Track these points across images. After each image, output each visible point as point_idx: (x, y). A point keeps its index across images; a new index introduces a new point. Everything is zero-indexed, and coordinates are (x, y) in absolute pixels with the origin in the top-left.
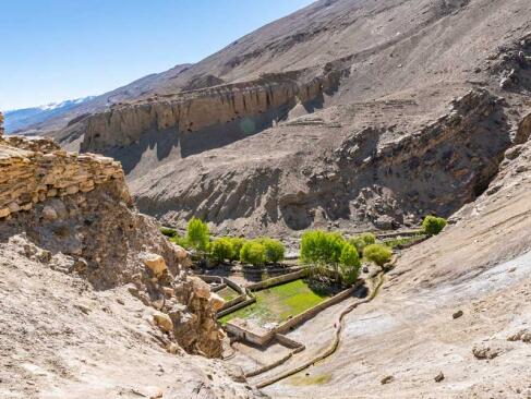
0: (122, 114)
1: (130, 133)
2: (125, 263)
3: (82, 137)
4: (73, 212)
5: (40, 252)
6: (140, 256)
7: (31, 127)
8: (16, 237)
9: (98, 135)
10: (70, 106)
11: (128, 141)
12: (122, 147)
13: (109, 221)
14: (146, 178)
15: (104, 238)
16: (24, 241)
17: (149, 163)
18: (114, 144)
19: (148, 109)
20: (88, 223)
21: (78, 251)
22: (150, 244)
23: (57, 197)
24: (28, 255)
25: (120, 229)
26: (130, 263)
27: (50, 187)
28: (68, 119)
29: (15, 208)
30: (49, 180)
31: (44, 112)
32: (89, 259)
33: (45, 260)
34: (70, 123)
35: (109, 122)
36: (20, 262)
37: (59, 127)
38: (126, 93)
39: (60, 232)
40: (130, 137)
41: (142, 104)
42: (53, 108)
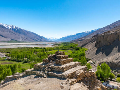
0: (107, 36)
1: (110, 41)
2: (94, 88)
3: (96, 41)
4: (88, 79)
5: (84, 85)
6: (97, 87)
7: (83, 38)
8: (82, 82)
9: (100, 42)
10: (93, 31)
11: (109, 44)
12: (107, 45)
13: (93, 81)
14: (114, 56)
15: (92, 84)
16: (82, 83)
17: (115, 51)
18: (104, 44)
19: (116, 34)
20: (90, 81)
21: (88, 85)
22: (99, 86)
23: (86, 77)
24: (83, 85)
25: (94, 83)
26: (95, 88)
27: (86, 76)
28: (92, 35)
29: (82, 78)
30: (85, 75)
31: (86, 33)
32: (89, 86)
33: (84, 86)
34: (93, 37)
35: (103, 38)
36: (82, 86)
37: (90, 38)
38: (110, 27)
39: (86, 82)
40: (109, 43)
41: (114, 32)
42: (88, 32)
